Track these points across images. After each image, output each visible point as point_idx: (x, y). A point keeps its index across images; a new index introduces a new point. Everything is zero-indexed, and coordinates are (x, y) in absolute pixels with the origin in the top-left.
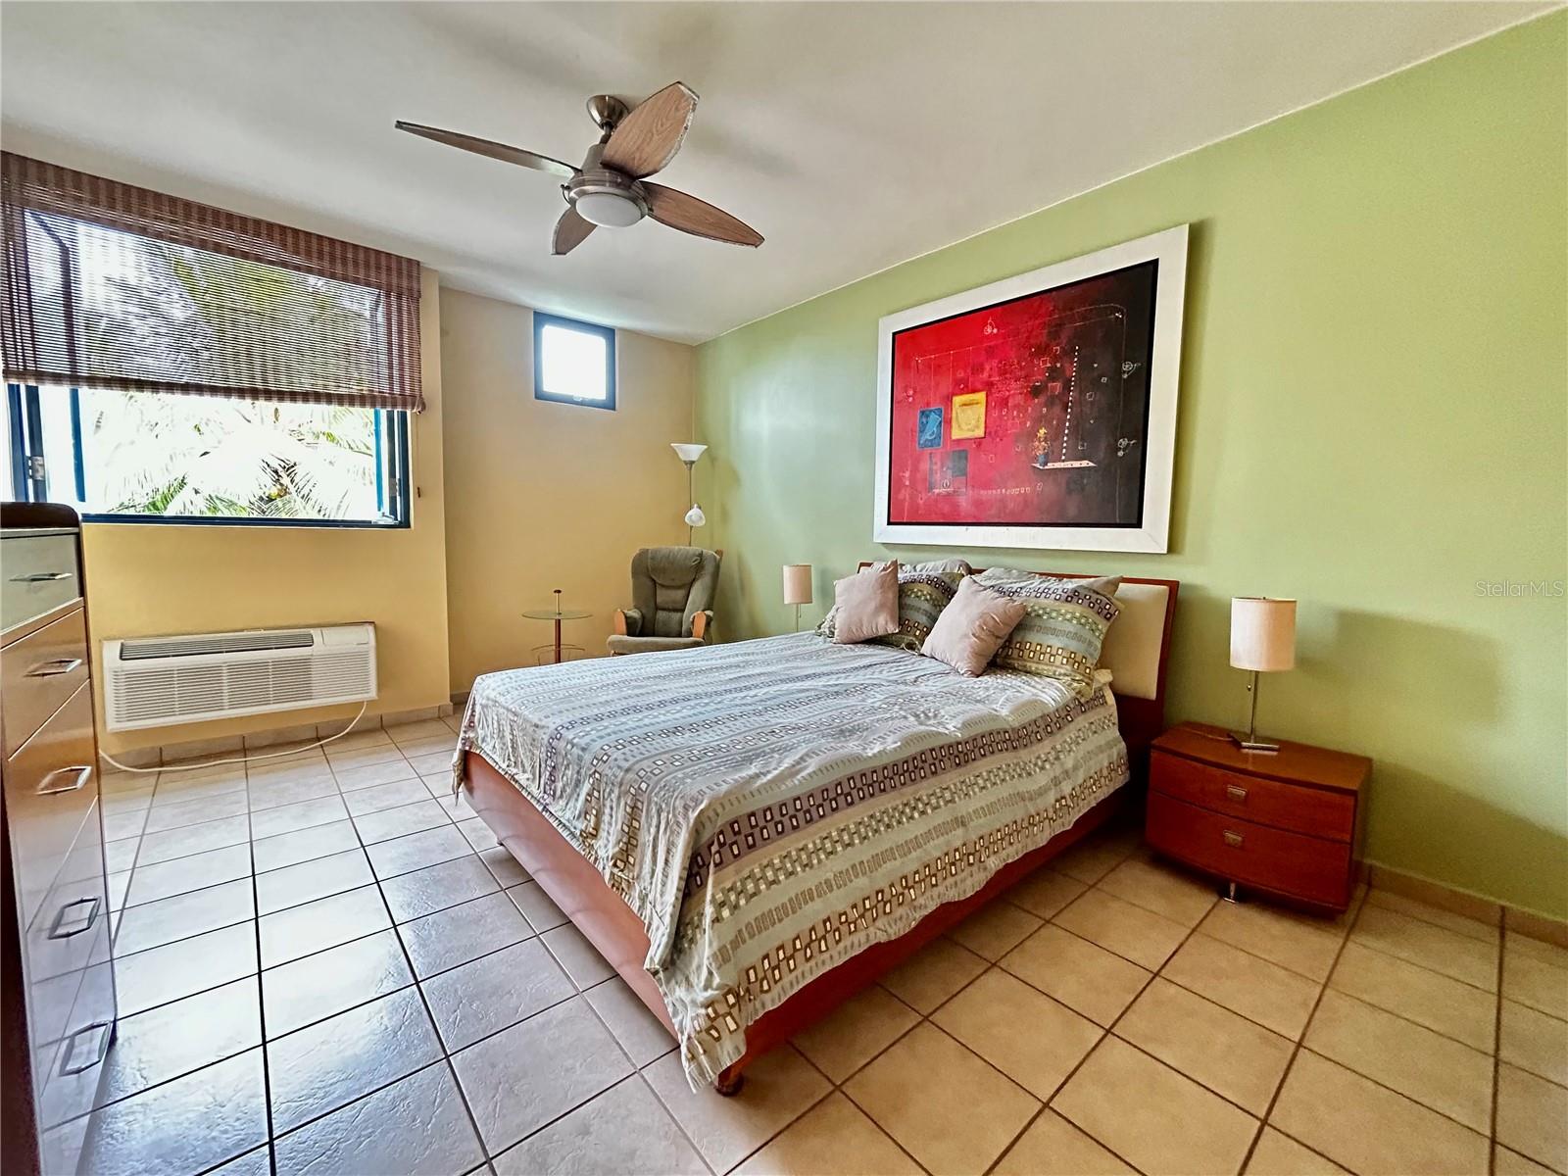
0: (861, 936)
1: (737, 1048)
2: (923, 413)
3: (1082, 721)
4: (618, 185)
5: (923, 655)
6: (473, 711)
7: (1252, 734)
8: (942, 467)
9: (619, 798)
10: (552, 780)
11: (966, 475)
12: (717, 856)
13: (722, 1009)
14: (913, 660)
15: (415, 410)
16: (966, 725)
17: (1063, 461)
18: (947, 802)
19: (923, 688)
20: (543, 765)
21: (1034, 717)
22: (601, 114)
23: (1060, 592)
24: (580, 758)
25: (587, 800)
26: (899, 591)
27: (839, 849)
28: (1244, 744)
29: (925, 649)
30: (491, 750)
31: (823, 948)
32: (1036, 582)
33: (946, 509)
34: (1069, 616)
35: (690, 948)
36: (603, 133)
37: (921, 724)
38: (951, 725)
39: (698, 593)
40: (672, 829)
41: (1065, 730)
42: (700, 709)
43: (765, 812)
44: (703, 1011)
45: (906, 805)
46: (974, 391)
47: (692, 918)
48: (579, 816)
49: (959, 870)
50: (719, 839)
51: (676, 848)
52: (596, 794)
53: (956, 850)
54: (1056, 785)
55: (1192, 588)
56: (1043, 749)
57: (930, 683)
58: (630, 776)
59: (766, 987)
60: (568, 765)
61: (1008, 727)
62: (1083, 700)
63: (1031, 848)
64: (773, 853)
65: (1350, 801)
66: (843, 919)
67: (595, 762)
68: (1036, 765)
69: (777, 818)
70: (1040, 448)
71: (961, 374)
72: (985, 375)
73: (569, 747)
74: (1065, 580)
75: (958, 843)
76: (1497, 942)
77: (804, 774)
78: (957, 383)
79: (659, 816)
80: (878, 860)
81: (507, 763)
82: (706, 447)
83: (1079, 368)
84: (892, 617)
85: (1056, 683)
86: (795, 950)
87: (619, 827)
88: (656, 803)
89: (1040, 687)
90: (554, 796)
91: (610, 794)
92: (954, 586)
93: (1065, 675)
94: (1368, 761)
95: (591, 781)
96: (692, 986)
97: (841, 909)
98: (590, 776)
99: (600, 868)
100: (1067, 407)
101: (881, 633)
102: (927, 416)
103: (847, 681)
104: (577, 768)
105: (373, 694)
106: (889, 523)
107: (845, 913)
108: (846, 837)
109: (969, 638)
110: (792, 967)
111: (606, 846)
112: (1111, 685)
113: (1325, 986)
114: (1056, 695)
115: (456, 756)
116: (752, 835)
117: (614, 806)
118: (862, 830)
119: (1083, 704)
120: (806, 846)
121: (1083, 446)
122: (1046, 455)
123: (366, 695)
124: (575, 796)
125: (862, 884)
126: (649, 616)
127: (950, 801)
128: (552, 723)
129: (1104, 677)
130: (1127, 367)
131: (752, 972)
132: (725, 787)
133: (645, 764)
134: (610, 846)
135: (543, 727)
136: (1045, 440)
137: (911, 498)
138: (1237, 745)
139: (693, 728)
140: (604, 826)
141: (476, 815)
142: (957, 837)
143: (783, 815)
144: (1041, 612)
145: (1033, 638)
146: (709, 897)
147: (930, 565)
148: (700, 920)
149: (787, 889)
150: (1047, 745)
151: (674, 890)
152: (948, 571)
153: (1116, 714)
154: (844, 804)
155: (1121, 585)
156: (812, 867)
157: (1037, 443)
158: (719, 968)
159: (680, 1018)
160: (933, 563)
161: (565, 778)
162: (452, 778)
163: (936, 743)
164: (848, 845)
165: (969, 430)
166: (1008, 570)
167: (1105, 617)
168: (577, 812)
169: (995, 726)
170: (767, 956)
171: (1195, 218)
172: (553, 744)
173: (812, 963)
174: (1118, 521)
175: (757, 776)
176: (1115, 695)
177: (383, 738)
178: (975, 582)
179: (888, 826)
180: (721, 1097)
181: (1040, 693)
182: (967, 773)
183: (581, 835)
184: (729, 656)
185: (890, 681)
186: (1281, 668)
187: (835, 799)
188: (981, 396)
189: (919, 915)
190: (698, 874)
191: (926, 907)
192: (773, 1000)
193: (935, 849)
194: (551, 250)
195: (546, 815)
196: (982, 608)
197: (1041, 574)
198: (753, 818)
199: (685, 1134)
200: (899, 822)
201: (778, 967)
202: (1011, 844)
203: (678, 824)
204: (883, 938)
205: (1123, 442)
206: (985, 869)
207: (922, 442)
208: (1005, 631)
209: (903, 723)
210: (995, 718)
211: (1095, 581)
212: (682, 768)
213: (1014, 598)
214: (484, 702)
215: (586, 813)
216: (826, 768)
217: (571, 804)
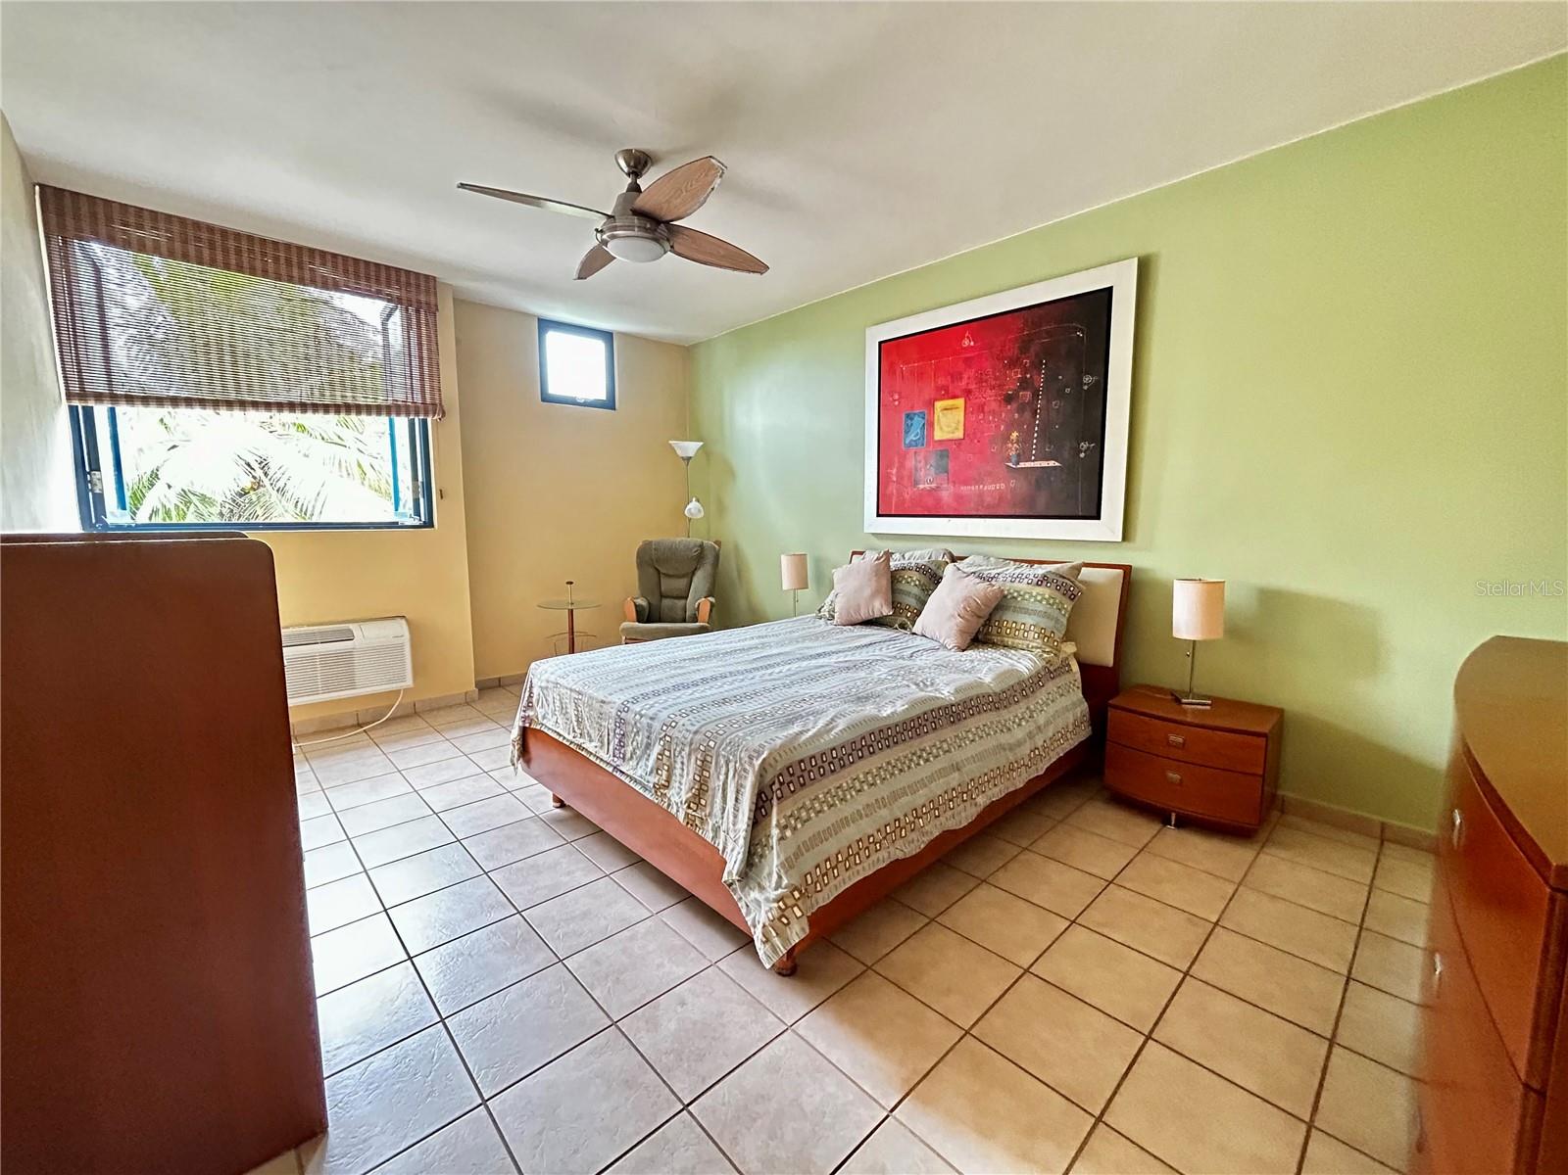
0: (883, 854)
1: (803, 929)
2: (908, 416)
3: (1051, 686)
4: (646, 230)
5: (914, 634)
6: (531, 693)
7: (1190, 693)
8: (926, 464)
9: (690, 755)
10: (621, 745)
11: (947, 472)
12: (779, 792)
13: (790, 902)
14: (906, 639)
15: (436, 417)
16: (957, 691)
17: (1033, 461)
18: (945, 752)
19: (919, 662)
20: (612, 734)
21: (1012, 683)
22: (628, 165)
23: (1031, 577)
24: (650, 726)
25: (658, 759)
26: (892, 577)
27: (866, 787)
28: (1184, 701)
29: (917, 628)
30: (552, 723)
31: (858, 862)
32: (1011, 569)
33: (930, 502)
34: (1039, 598)
35: (760, 862)
36: (629, 180)
37: (922, 690)
38: (946, 690)
39: (700, 581)
40: (740, 774)
41: (1038, 694)
42: (737, 684)
43: (811, 759)
44: (776, 905)
45: (914, 754)
46: (954, 397)
47: (761, 840)
48: (651, 772)
49: (956, 805)
50: (779, 780)
51: (745, 788)
52: (667, 753)
53: (954, 789)
54: (1030, 738)
55: (1140, 570)
56: (1020, 709)
57: (923, 657)
58: (698, 737)
59: (819, 889)
60: (638, 732)
61: (991, 692)
62: (1051, 669)
63: (1012, 789)
64: (818, 790)
65: (1261, 741)
66: (871, 840)
67: (665, 728)
68: (1014, 722)
69: (820, 763)
70: (1013, 450)
71: (942, 381)
72: (964, 383)
73: (638, 717)
74: (1036, 566)
75: (954, 784)
76: (1376, 850)
77: (836, 730)
78: (938, 389)
79: (727, 765)
80: (895, 796)
81: (572, 734)
82: (701, 443)
83: (1046, 379)
84: (886, 600)
85: (1030, 655)
86: (838, 862)
87: (691, 777)
88: (724, 756)
89: (1016, 658)
90: (624, 758)
91: (680, 753)
92: (939, 573)
93: (1037, 648)
94: (1281, 712)
95: (662, 743)
96: (764, 888)
97: (870, 832)
98: (661, 739)
99: (674, 811)
100: (1036, 414)
101: (877, 615)
102: (912, 419)
103: (853, 658)
104: (646, 734)
105: (409, 682)
106: (878, 515)
107: (873, 836)
108: (870, 779)
109: (955, 618)
110: (836, 875)
111: (678, 794)
112: (1076, 655)
113: (1240, 884)
114: (1029, 664)
115: (515, 733)
116: (802, 776)
117: (685, 761)
118: (882, 773)
119: (1049, 673)
120: (841, 785)
121: (1049, 448)
122: (1018, 455)
123: (403, 684)
124: (646, 756)
125: (885, 814)
126: (654, 602)
127: (947, 751)
128: (618, 699)
129: (1070, 648)
130: (1088, 379)
131: (808, 876)
132: (779, 742)
133: (709, 727)
134: (683, 793)
135: (609, 703)
136: (1017, 442)
137: (898, 493)
138: (1178, 701)
139: (736, 699)
140: (676, 778)
141: (536, 782)
142: (954, 779)
143: (823, 762)
144: (1015, 594)
145: (1009, 617)
146: (774, 822)
147: (918, 553)
148: (768, 841)
149: (829, 818)
150: (1023, 705)
151: (746, 819)
152: (933, 559)
153: (1080, 680)
154: (868, 753)
155: (1083, 569)
156: (846, 801)
157: (1010, 445)
158: (786, 873)
159: (752, 916)
160: (920, 552)
161: (635, 743)
162: (512, 750)
163: (935, 705)
164: (872, 785)
165: (949, 432)
166: (987, 557)
167: (1070, 597)
168: (649, 770)
169: (980, 691)
170: (818, 866)
171: (1143, 252)
172: (622, 716)
173: (850, 872)
174: (1080, 514)
175: (801, 733)
176: (1080, 664)
177: (420, 723)
178: (959, 569)
179: (901, 770)
180: (780, 977)
181: (1016, 663)
182: (960, 729)
183: (654, 786)
184: (746, 639)
185: (889, 657)
186: (1213, 637)
187: (860, 750)
188: (960, 402)
189: (927, 839)
190: (763, 807)
191: (931, 833)
192: (825, 898)
193: (937, 788)
194: (575, 275)
195: (618, 774)
196: (965, 593)
197: (1015, 561)
198: (802, 764)
199: (759, 1002)
200: (909, 767)
201: (826, 874)
202: (995, 785)
203: (745, 770)
204: (900, 855)
205: (1084, 445)
206: (976, 805)
207: (907, 442)
208: (986, 613)
209: (906, 690)
210: (981, 684)
211: (1062, 567)
212: (740, 729)
213: (993, 582)
214: (544, 684)
215: (658, 769)
216: (853, 726)
217: (642, 763)
